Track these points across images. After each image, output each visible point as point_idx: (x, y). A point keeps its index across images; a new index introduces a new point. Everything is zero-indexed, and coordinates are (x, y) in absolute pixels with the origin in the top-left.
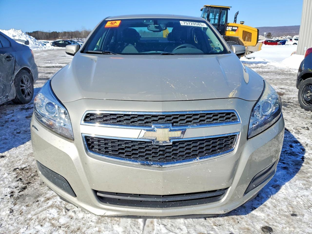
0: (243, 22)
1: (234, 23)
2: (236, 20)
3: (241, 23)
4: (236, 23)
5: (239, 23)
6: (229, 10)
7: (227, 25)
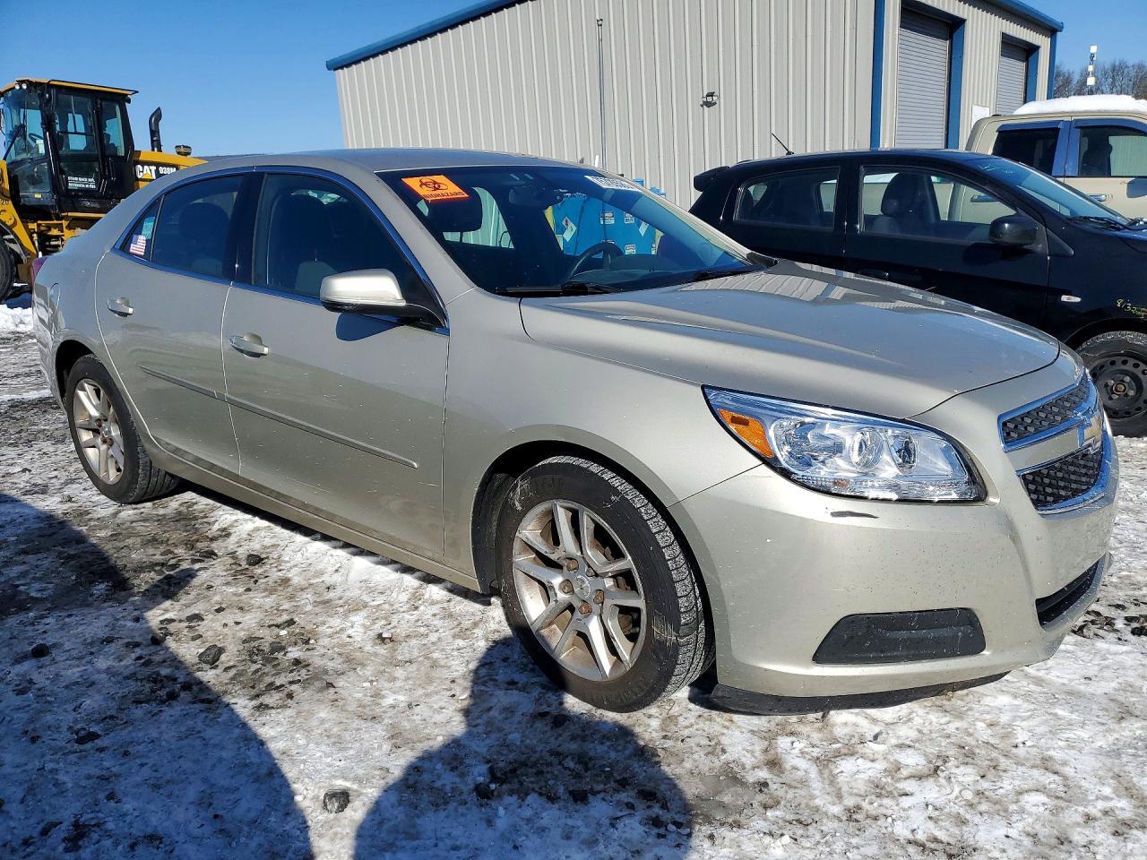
0: (188, 150)
1: (153, 150)
2: (159, 141)
3: (179, 153)
4: (160, 150)
5: (174, 152)
6: (129, 101)
7: (135, 158)
